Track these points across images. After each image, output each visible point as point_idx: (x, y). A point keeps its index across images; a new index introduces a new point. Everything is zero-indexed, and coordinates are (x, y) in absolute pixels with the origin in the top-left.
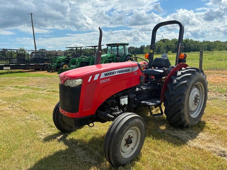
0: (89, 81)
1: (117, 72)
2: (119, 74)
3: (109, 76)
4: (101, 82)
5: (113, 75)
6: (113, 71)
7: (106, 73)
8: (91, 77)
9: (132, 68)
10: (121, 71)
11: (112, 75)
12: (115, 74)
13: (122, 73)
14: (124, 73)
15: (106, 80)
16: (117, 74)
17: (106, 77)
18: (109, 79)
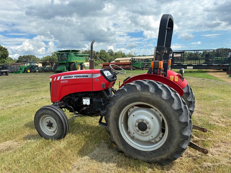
0: (55, 80)
1: (74, 77)
2: (75, 78)
3: (67, 79)
4: (61, 82)
5: (71, 78)
6: (70, 76)
7: (65, 76)
8: (55, 78)
9: (91, 74)
10: (78, 76)
11: (69, 78)
12: (72, 78)
13: (79, 78)
14: (81, 78)
15: (65, 82)
16: (74, 78)
17: (65, 79)
18: (67, 81)
